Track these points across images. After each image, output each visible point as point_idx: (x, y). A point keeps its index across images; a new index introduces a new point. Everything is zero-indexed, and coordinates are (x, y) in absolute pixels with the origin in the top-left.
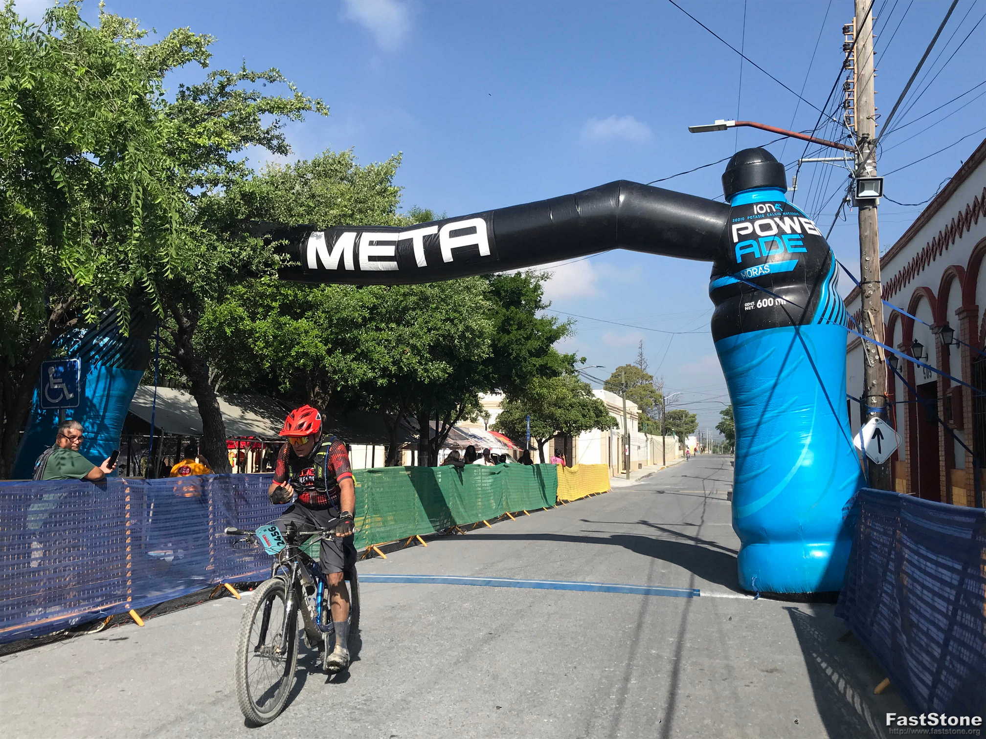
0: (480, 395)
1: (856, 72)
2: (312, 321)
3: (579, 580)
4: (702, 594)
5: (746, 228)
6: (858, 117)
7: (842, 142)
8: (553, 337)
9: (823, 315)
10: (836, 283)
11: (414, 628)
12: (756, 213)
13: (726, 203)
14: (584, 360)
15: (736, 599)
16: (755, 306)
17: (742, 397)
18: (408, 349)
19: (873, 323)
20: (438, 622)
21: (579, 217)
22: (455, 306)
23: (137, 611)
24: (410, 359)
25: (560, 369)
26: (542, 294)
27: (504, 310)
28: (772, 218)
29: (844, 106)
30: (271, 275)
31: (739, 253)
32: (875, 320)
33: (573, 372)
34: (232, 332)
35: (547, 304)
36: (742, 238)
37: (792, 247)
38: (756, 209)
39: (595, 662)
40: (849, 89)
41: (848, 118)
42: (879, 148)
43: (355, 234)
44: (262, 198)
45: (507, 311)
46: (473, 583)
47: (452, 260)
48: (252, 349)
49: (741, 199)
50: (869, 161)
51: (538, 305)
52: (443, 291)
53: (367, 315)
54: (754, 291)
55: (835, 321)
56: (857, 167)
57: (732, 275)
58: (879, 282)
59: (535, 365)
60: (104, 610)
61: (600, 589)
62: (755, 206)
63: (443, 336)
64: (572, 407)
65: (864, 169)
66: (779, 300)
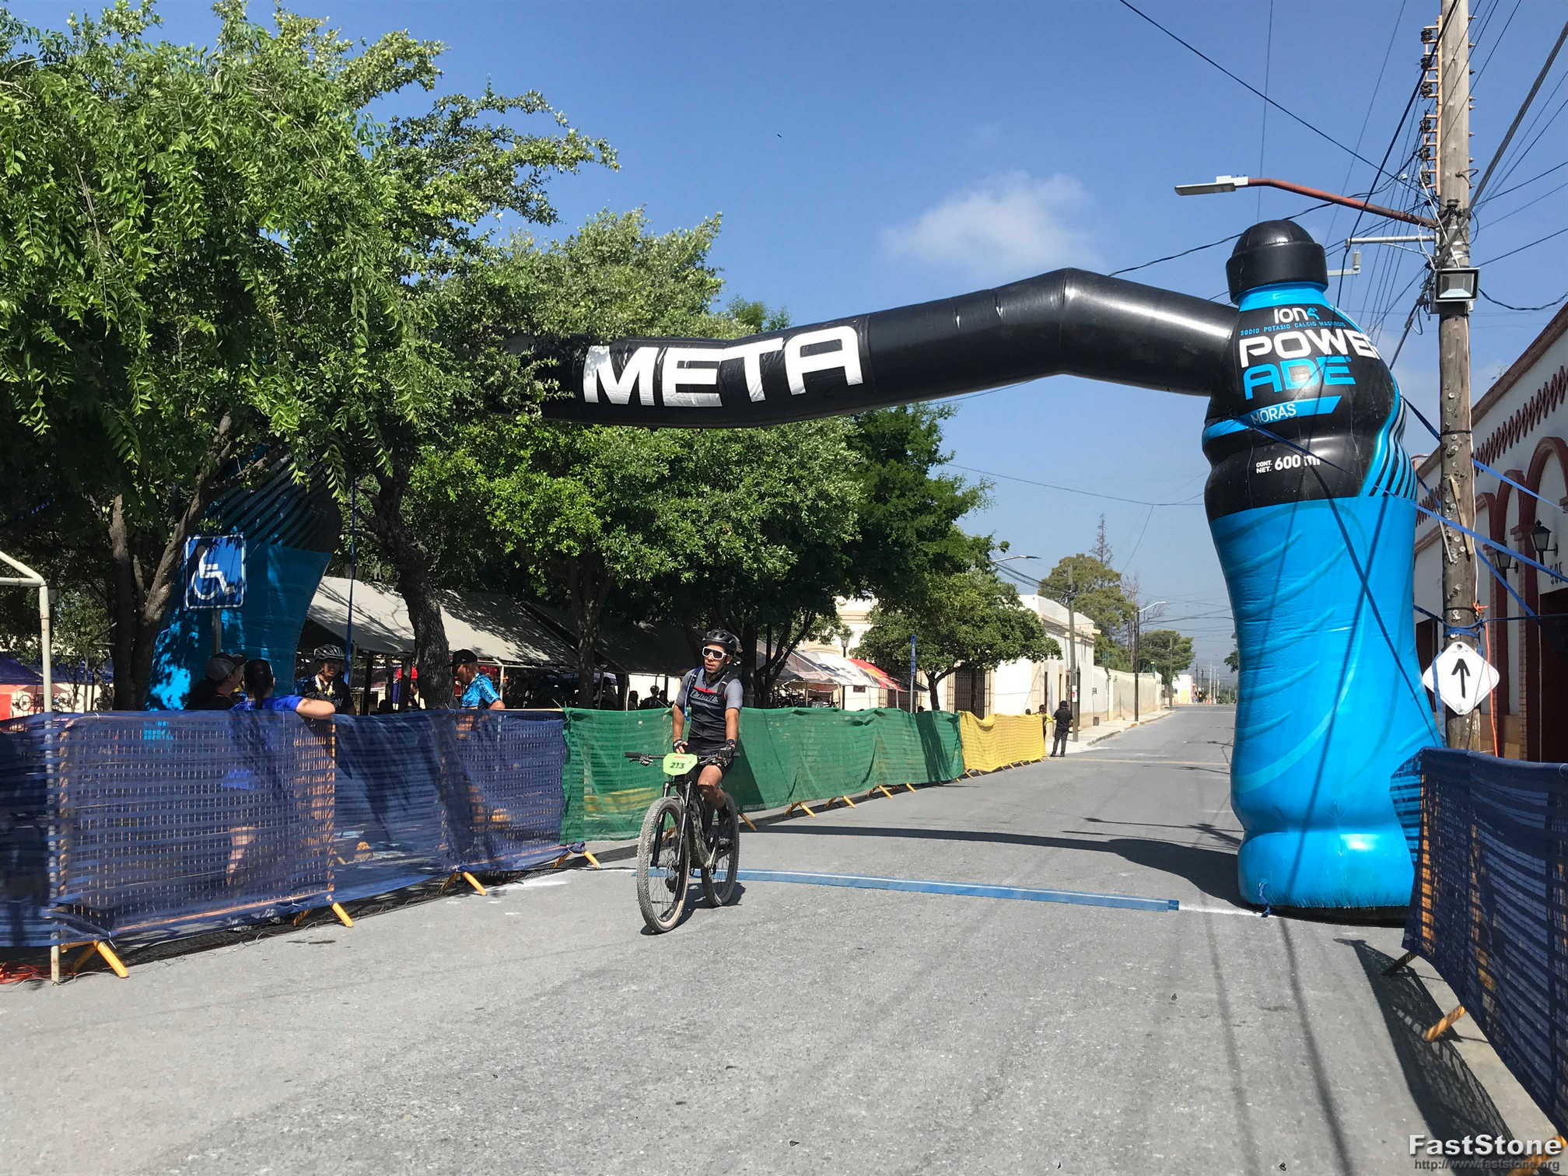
0: (840, 599)
1: (1441, 102)
2: (580, 479)
3: (994, 883)
4: (1181, 907)
5: (1261, 345)
6: (1442, 173)
7: (1416, 213)
8: (956, 509)
9: (1378, 482)
10: (1400, 432)
11: (748, 938)
12: (1277, 322)
13: (1232, 305)
14: (1005, 547)
15: (1236, 916)
16: (1272, 467)
17: (1250, 607)
18: (728, 526)
19: (1458, 496)
20: (782, 931)
21: (999, 325)
22: (802, 457)
23: (343, 905)
24: (732, 543)
25: (966, 560)
26: (940, 440)
27: (879, 466)
28: (1302, 330)
29: (1420, 156)
30: (530, 411)
31: (1249, 385)
32: (1462, 491)
33: (988, 566)
34: (458, 495)
35: (948, 455)
36: (1254, 361)
37: (1333, 375)
38: (1278, 316)
39: (1014, 990)
40: (1429, 128)
41: (1428, 177)
42: (1474, 220)
43: (656, 350)
44: (519, 295)
45: (884, 466)
46: (829, 882)
47: (804, 391)
48: (489, 523)
49: (1255, 301)
50: (1457, 243)
51: (933, 458)
52: (784, 435)
53: (665, 472)
54: (1272, 444)
55: (1397, 492)
56: (1438, 254)
57: (1238, 417)
58: (1468, 432)
59: (926, 554)
60: (296, 902)
61: (1026, 896)
62: (1276, 311)
63: (782, 505)
64: (987, 622)
65: (1450, 255)
66: (1309, 458)
